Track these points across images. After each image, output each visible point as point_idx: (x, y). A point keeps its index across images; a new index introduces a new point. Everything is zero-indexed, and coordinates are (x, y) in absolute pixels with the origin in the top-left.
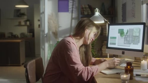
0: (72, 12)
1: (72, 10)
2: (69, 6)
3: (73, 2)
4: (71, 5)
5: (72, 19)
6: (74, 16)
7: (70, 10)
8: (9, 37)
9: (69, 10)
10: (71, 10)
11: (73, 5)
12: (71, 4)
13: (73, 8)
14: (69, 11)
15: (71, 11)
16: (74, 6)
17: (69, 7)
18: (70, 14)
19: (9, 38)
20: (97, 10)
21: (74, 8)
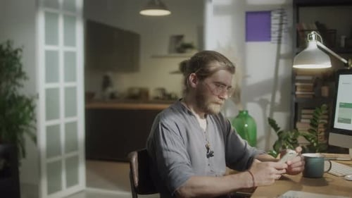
0: (279, 42)
1: (280, 37)
2: (273, 26)
3: (281, 17)
4: (276, 24)
5: (279, 57)
6: (283, 51)
7: (275, 36)
8: (157, 98)
9: (273, 35)
10: (277, 35)
11: (281, 24)
12: (277, 21)
13: (280, 30)
14: (272, 39)
15: (277, 39)
16: (284, 26)
17: (273, 30)
18: (275, 46)
19: (157, 100)
20: (313, 36)
21: (283, 31)
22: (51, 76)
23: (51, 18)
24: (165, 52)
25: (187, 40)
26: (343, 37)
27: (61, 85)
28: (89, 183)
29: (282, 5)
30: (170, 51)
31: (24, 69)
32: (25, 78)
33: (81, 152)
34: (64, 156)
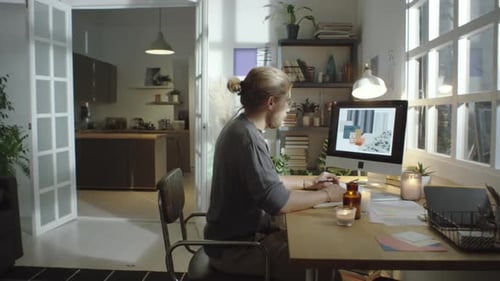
3: (266, 54)
4: (262, 60)
8: (135, 128)
11: (266, 61)
12: (263, 58)
16: (268, 63)
19: (135, 129)
22: (43, 106)
23: (42, 48)
24: (142, 84)
25: (163, 73)
26: (321, 74)
27: (53, 115)
28: (80, 211)
29: (267, 44)
30: (147, 84)
31: (8, 99)
32: (10, 108)
33: (73, 182)
34: (56, 186)
